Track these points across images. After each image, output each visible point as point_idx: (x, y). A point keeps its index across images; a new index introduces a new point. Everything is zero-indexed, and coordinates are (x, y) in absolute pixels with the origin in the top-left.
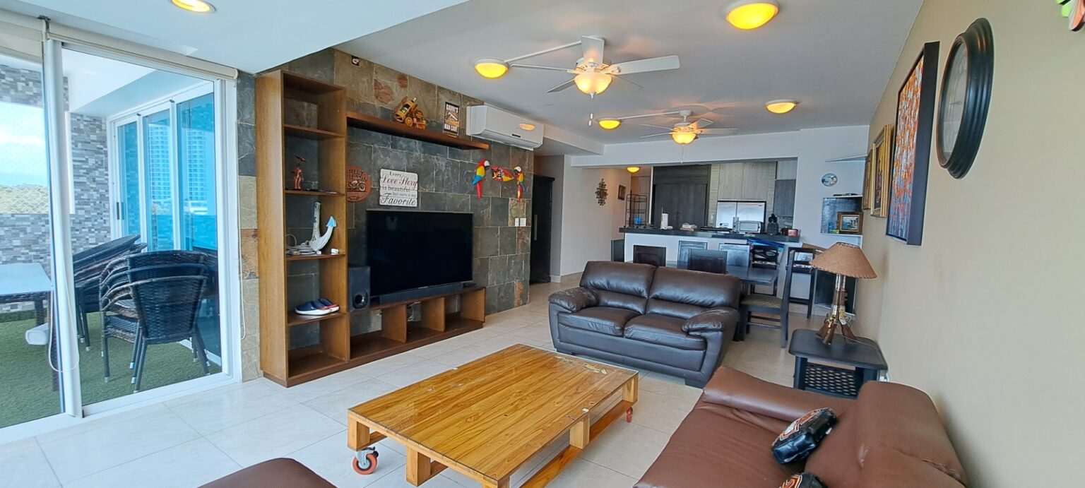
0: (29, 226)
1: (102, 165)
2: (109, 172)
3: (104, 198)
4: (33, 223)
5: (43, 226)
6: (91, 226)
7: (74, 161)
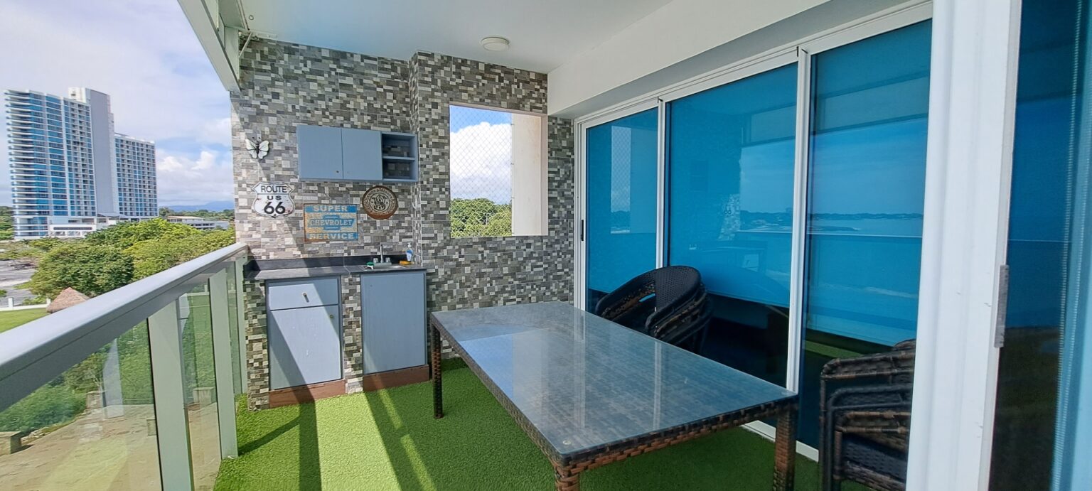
0: (515, 251)
1: (570, 176)
2: (575, 184)
3: (570, 216)
4: (517, 248)
5: (525, 250)
6: (559, 249)
7: (549, 172)
